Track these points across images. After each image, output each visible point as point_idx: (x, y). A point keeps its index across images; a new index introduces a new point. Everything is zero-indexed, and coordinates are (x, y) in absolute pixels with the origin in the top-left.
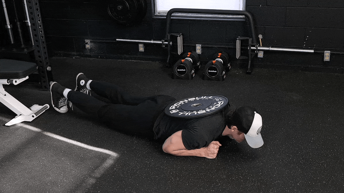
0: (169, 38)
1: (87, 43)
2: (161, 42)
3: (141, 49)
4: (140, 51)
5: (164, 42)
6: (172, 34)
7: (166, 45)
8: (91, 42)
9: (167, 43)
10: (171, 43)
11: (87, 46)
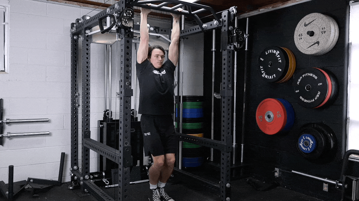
0: (344, 180)
1: (277, 171)
2: (335, 183)
3: (326, 188)
4: (324, 190)
5: (338, 183)
6: (348, 176)
7: (340, 187)
8: (280, 171)
9: (341, 184)
10: (346, 186)
11: (277, 174)
